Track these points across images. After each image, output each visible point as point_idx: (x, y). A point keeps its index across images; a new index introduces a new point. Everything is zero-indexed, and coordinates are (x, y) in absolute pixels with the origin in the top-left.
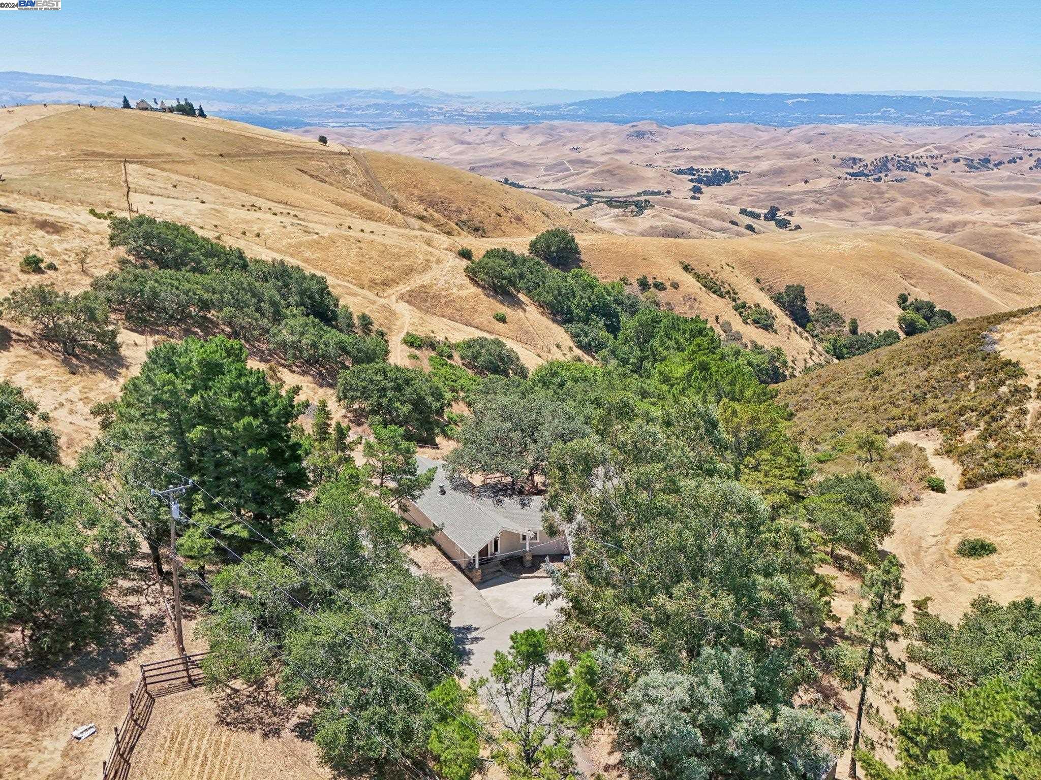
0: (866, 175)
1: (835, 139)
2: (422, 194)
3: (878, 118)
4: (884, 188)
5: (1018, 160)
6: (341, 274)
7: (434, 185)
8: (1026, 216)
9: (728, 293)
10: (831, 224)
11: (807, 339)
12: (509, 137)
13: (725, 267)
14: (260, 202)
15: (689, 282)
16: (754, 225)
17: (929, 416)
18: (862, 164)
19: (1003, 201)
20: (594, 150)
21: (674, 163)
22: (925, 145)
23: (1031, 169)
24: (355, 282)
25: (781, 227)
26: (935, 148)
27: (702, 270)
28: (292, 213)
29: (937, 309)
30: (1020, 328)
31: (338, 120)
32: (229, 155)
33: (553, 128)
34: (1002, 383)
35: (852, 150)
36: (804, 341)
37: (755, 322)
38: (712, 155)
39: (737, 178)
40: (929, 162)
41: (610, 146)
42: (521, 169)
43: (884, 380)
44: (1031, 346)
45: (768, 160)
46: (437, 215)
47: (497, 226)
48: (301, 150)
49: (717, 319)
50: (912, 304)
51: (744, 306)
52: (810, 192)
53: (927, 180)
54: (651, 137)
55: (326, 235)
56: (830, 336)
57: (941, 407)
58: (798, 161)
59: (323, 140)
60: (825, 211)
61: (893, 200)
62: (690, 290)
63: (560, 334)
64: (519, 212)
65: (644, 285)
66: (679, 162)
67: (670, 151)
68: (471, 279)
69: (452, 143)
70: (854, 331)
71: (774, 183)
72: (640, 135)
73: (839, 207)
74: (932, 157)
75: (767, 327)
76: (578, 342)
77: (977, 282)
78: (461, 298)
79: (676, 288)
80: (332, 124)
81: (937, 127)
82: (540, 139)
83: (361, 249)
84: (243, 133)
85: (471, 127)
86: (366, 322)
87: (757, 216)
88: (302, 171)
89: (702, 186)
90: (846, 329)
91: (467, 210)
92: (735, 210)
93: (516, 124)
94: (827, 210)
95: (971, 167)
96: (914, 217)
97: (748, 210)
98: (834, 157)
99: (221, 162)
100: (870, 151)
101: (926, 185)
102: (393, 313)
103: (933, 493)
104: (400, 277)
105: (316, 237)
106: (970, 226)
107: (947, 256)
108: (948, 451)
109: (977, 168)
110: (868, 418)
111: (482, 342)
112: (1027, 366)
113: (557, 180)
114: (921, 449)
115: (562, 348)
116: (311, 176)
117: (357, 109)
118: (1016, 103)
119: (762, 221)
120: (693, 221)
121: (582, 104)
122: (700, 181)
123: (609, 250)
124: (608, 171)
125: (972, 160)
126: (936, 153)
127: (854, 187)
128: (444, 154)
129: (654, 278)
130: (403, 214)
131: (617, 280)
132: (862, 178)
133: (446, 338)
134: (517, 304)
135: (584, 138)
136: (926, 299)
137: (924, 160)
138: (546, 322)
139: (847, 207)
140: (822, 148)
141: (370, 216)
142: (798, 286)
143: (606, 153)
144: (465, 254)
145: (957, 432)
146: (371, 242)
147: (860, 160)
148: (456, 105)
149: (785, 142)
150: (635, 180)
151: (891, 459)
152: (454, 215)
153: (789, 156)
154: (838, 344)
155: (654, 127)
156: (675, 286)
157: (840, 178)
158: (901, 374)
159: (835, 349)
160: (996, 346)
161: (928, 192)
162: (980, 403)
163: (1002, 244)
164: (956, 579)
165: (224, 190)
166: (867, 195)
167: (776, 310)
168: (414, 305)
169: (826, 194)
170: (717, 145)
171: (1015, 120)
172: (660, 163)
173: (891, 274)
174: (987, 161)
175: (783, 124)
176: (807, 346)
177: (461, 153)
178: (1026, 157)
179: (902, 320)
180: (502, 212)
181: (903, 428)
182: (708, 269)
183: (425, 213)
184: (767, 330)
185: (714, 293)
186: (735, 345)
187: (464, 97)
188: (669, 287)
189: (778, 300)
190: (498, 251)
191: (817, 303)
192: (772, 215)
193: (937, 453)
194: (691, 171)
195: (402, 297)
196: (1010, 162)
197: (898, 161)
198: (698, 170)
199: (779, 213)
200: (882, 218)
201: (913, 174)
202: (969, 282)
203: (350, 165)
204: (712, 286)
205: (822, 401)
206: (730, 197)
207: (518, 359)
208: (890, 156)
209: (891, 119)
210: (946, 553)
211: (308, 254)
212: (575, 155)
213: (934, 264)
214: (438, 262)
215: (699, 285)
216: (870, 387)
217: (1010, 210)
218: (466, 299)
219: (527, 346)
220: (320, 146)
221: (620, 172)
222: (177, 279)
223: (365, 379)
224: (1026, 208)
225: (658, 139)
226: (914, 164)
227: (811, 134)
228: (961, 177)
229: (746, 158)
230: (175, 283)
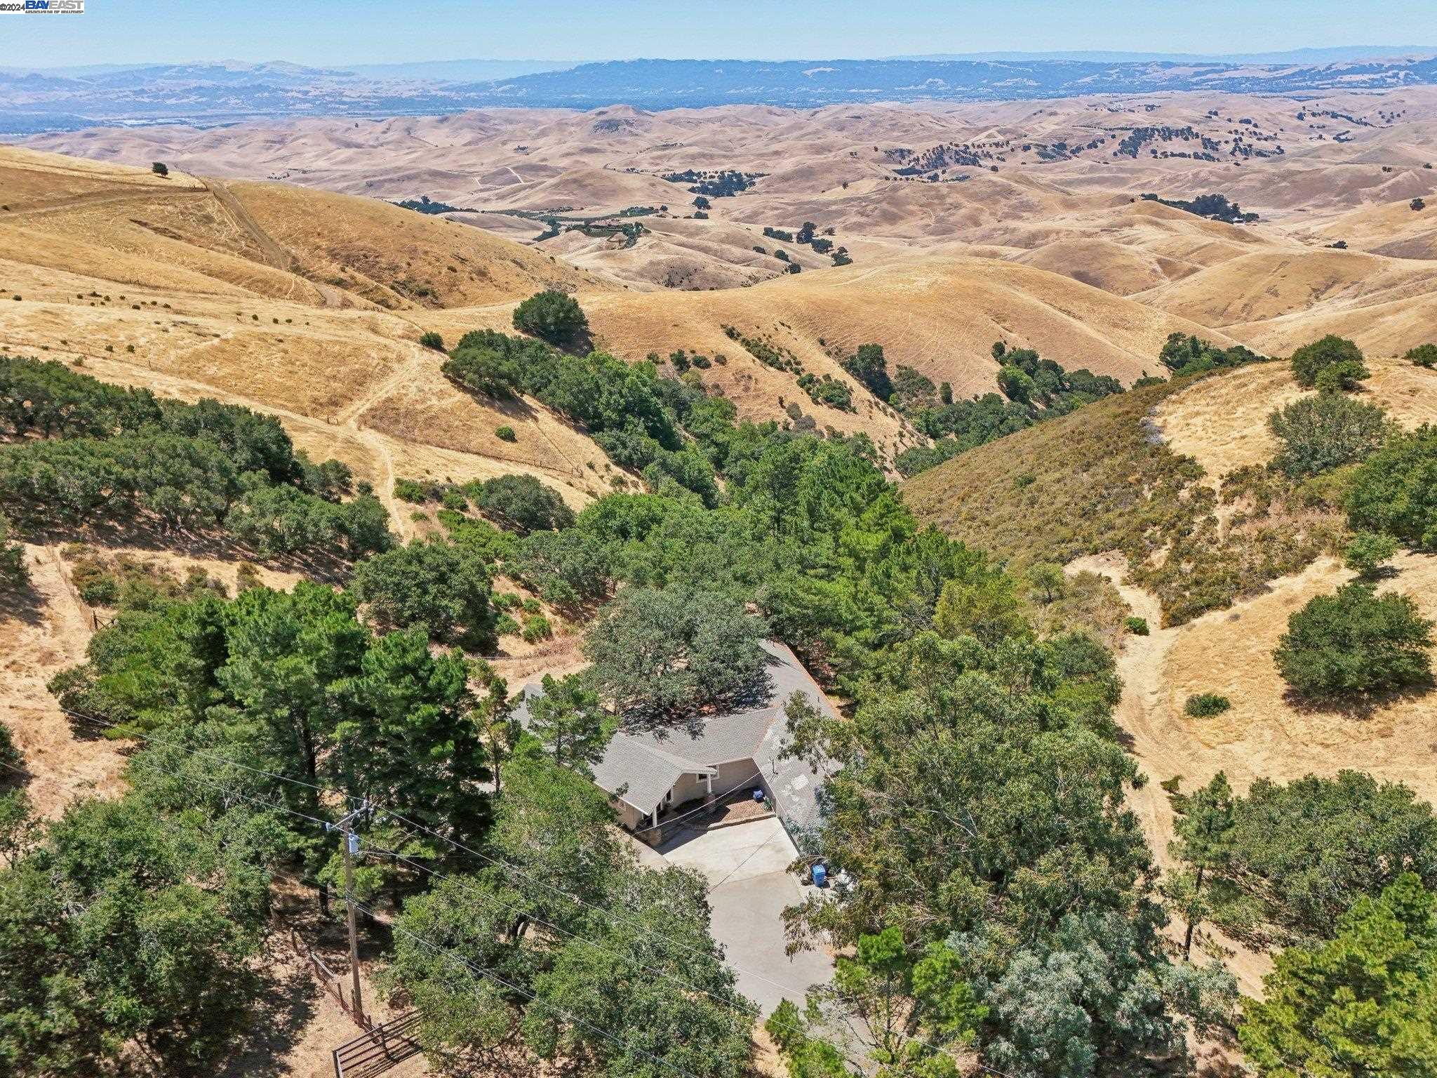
0: (919, 173)
1: (874, 125)
2: (333, 246)
3: (926, 93)
4: (945, 191)
5: (1099, 144)
6: (268, 395)
7: (348, 230)
8: (1118, 219)
9: (788, 363)
10: (884, 243)
11: (893, 416)
12: (419, 134)
13: (780, 327)
14: (101, 287)
15: (735, 349)
16: (787, 252)
17: (1106, 536)
18: (912, 157)
19: (1088, 201)
20: (548, 149)
22: (986, 128)
23: (1115, 154)
24: (289, 405)
25: (821, 252)
26: (999, 132)
27: (752, 334)
28: (161, 300)
29: (1040, 359)
30: (1181, 411)
31: (138, 115)
32: (17, 206)
33: (483, 119)
34: (1180, 486)
35: (897, 139)
36: (889, 420)
37: (828, 400)
38: (715, 151)
39: (754, 184)
40: (993, 150)
41: (572, 144)
42: (445, 182)
43: (1040, 489)
44: (1201, 433)
45: (792, 156)
46: (360, 277)
47: (452, 286)
48: (127, 187)
49: (781, 402)
50: (1010, 355)
51: (811, 379)
52: (852, 199)
53: (994, 177)
54: (629, 128)
55: (230, 336)
56: (920, 409)
57: (1119, 522)
58: (829, 157)
59: (161, 169)
60: (871, 225)
62: (742, 365)
63: (587, 448)
64: (481, 263)
65: (681, 362)
66: (671, 163)
67: (657, 148)
68: (453, 381)
69: (331, 146)
70: (947, 399)
71: (802, 190)
72: (612, 125)
73: (891, 218)
74: (997, 145)
75: (844, 406)
76: (615, 456)
77: (1080, 318)
78: (444, 411)
79: (723, 364)
80: (129, 122)
81: (997, 103)
82: (468, 136)
83: (286, 352)
84: (29, 167)
85: (360, 121)
86: (342, 474)
87: (786, 238)
88: (139, 223)
89: (708, 197)
90: (938, 398)
91: (404, 265)
92: (757, 230)
93: (425, 113)
94: (876, 224)
95: (1044, 155)
96: (986, 227)
97: (775, 229)
98: (876, 149)
99: (8, 220)
100: (921, 139)
101: (995, 184)
102: (361, 448)
103: (1136, 637)
104: (351, 390)
105: (216, 341)
106: (1053, 236)
107: (1042, 286)
108: (1139, 579)
109: (1052, 157)
110: (1032, 542)
111: (508, 482)
112: (1204, 461)
113: (502, 197)
114: (1109, 579)
115: (597, 468)
116: (156, 230)
117: (168, 96)
118: (1089, 67)
119: (794, 245)
120: (706, 250)
121: (521, 81)
122: (704, 190)
123: (626, 316)
124: (575, 181)
125: (1045, 147)
126: (1000, 138)
127: (907, 190)
128: (322, 164)
129: (693, 352)
130: (310, 278)
131: (644, 359)
132: (914, 176)
133: (449, 479)
134: (525, 412)
135: (533, 132)
136: (1026, 347)
137: (986, 149)
138: (566, 432)
139: (902, 218)
140: (859, 137)
141: (267, 289)
142: (874, 346)
143: (568, 154)
144: (433, 342)
145: (1142, 553)
146: (298, 340)
147: (909, 151)
148: (328, 85)
149: (810, 130)
150: (615, 192)
151: (1074, 595)
152: (386, 275)
153: (820, 150)
154: (931, 419)
155: (631, 114)
156: (722, 360)
157: (887, 178)
158: (1059, 481)
159: (928, 425)
160: (1161, 436)
161: (999, 193)
162: (1162, 515)
163: (1094, 258)
164: (1195, 745)
165: (36, 271)
166: (924, 200)
167: (851, 381)
168: (385, 431)
169: (873, 201)
170: (721, 137)
172: (645, 166)
173: (983, 319)
174: (1062, 146)
175: (803, 104)
176: (894, 425)
177: (349, 161)
178: (1108, 140)
179: (1002, 378)
180: (456, 264)
181: (1077, 554)
182: (759, 333)
183: (342, 275)
184: (843, 409)
185: (771, 365)
186: (810, 435)
187: (338, 74)
188: (713, 363)
189: (850, 367)
190: (481, 333)
191: (898, 366)
192: (806, 235)
193: (1125, 582)
194: (689, 176)
195: (363, 421)
196: (1090, 147)
197: (956, 152)
198: (699, 175)
199: (816, 232)
200: (944, 232)
201: (977, 169)
202: (1071, 319)
203: (212, 208)
204: (768, 356)
205: (969, 523)
206: (748, 212)
207: (561, 500)
208: (945, 144)
209: (940, 93)
210: (1175, 715)
211: (212, 370)
212: (522, 159)
213: (1026, 298)
214: (400, 359)
215: (751, 355)
216: (1024, 498)
217: (1097, 212)
218: (452, 413)
219: (550, 472)
220: (156, 179)
221: (591, 181)
222: (76, 453)
223: (395, 573)
224: (1118, 208)
225: (639, 131)
226: (975, 155)
227: (843, 117)
228: (1034, 170)
229: (762, 155)
230: (74, 459)
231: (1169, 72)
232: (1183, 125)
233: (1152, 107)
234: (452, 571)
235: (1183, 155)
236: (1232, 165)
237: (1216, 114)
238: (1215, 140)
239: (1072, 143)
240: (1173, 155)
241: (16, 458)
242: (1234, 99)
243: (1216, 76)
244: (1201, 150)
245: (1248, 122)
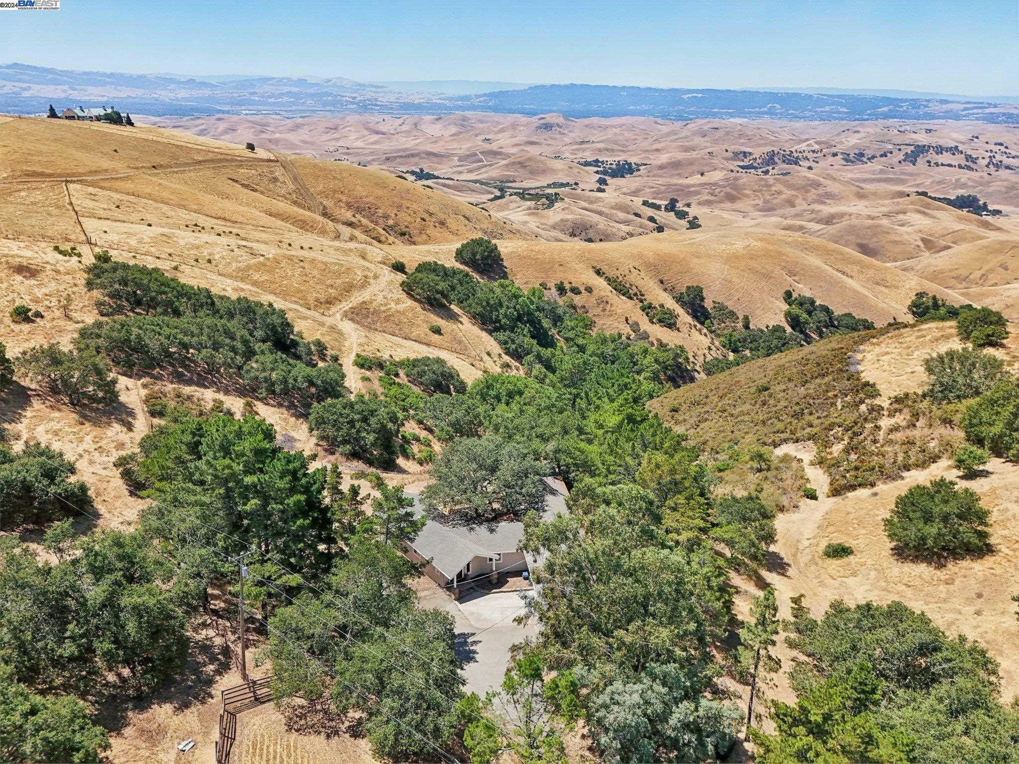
0: (755, 168)
1: (727, 134)
2: (350, 200)
3: (766, 113)
4: (771, 181)
5: (889, 154)
6: (288, 295)
7: (360, 191)
8: (897, 208)
9: (636, 294)
10: (725, 215)
11: (706, 335)
12: (423, 127)
13: (633, 270)
14: (202, 220)
15: (600, 283)
16: (656, 217)
17: (805, 431)
18: (751, 157)
19: (875, 194)
20: (504, 141)
21: (580, 155)
22: (807, 140)
23: (900, 162)
24: (301, 302)
25: (680, 218)
26: (816, 143)
27: (612, 274)
28: (235, 231)
29: (817, 303)
30: (877, 350)
31: (250, 107)
32: (161, 166)
33: (464, 119)
34: (862, 402)
35: (742, 144)
36: (703, 338)
37: (660, 321)
38: (616, 147)
39: (639, 170)
40: (811, 156)
41: (521, 138)
42: (435, 159)
43: (770, 396)
44: (886, 367)
45: (668, 152)
46: (365, 221)
47: (421, 231)
48: (230, 157)
49: (627, 320)
50: (796, 299)
51: (650, 306)
52: (705, 184)
53: (810, 175)
54: (559, 129)
55: (271, 256)
56: (725, 332)
57: (816, 422)
58: (694, 155)
59: (251, 147)
60: (720, 202)
61: (779, 193)
62: (602, 293)
63: (489, 343)
64: (442, 216)
65: (561, 290)
66: (585, 154)
67: (577, 143)
68: (408, 293)
69: (366, 132)
70: (747, 327)
71: (672, 176)
72: (548, 127)
73: (731, 198)
74: (814, 151)
75: (671, 326)
76: (506, 348)
77: (852, 277)
78: (398, 312)
79: (590, 292)
80: (245, 112)
81: (817, 123)
82: (453, 130)
83: (304, 268)
84: (172, 142)
85: (386, 117)
86: (321, 347)
87: (657, 207)
88: (233, 180)
89: (607, 178)
90: (740, 325)
91: (393, 215)
92: (638, 201)
93: (429, 114)
94: (721, 202)
95: (847, 160)
96: (798, 209)
97: (650, 201)
98: (727, 151)
99: (154, 175)
100: (759, 146)
101: (808, 179)
102: (340, 333)
103: (808, 501)
104: (341, 294)
105: (262, 259)
106: (847, 217)
107: (825, 253)
108: (820, 462)
109: (853, 162)
110: (758, 430)
111: (426, 361)
112: (881, 387)
113: (470, 171)
114: (800, 461)
115: (493, 355)
116: (243, 185)
117: (270, 97)
118: (888, 101)
119: (662, 213)
120: (600, 213)
121: (491, 95)
122: (605, 173)
123: (529, 257)
124: (519, 163)
125: (848, 155)
126: (816, 147)
127: (745, 179)
128: (359, 144)
129: (570, 283)
130: (332, 221)
131: (537, 286)
132: (752, 170)
133: (391, 356)
134: (452, 317)
135: (496, 129)
136: (808, 294)
137: (805, 155)
138: (476, 330)
139: (740, 199)
140: (715, 142)
141: (304, 225)
142: (697, 287)
143: (517, 145)
144: (399, 267)
145: (827, 445)
146: (313, 261)
147: (750, 154)
148: (369, 94)
149: (681, 135)
150: (544, 171)
151: (777, 469)
152: (381, 221)
153: (687, 149)
154: (733, 339)
155: (561, 120)
156: (589, 290)
157: (732, 171)
158: (784, 391)
159: (730, 343)
160: (858, 366)
161: (810, 185)
162: (845, 421)
163: (875, 235)
164: (824, 576)
165: (165, 208)
166: (756, 187)
167: (679, 310)
168: (358, 323)
169: (719, 186)
170: (620, 138)
171: (886, 116)
172: (567, 155)
173: (778, 272)
175: (680, 118)
176: (705, 341)
177: (375, 143)
178: (896, 152)
179: (788, 314)
180: (426, 216)
181: (785, 441)
182: (618, 273)
183: (353, 219)
184: (670, 328)
185: (623, 295)
186: (644, 344)
187: (376, 87)
188: (583, 291)
189: (679, 300)
190: (429, 264)
191: (714, 302)
192: (671, 207)
193: (812, 464)
194: (596, 163)
195: (345, 315)
196: (881, 156)
197: (784, 156)
198: (603, 162)
199: (678, 205)
200: (769, 210)
201: (797, 167)
202: (844, 277)
203: (279, 172)
204: (621, 288)
205: (720, 414)
206: (633, 189)
207: (458, 375)
208: (776, 150)
209: (777, 114)
210: (816, 555)
211: (256, 276)
212: (487, 146)
213: (814, 261)
214: (376, 277)
215: (610, 288)
216: (759, 402)
217: (881, 202)
218: (404, 313)
219: (461, 356)
220: (247, 153)
221: (530, 164)
222: (158, 325)
223: (335, 413)
224: (895, 200)
225: (566, 132)
226: (797, 158)
227: (706, 128)
228: (838, 170)
229: (647, 151)
230: (157, 329)
231: (945, 107)
232: (953, 144)
233: (930, 131)
234: (372, 415)
235: (950, 165)
236: (985, 174)
237: (977, 138)
238: (974, 156)
239: (869, 153)
240: (942, 165)
241: (123, 326)
242: (991, 127)
243: (980, 111)
244: (964, 163)
245: (1001, 144)
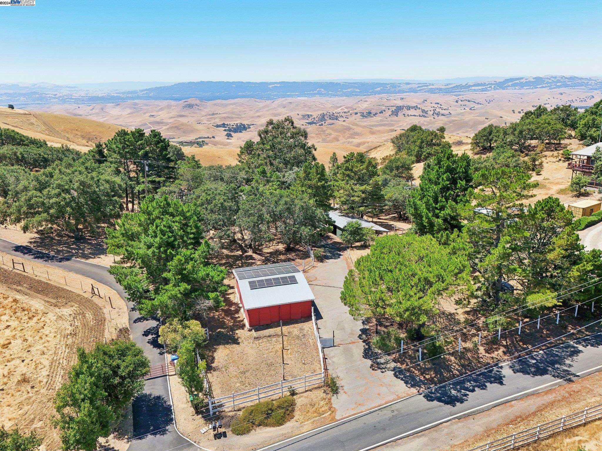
1: (297, 105)
3: (316, 94)
4: (326, 129)
5: (384, 112)
12: (107, 110)
18: (312, 118)
19: (379, 131)
20: (164, 116)
21: (213, 121)
22: (341, 106)
23: (390, 115)
26: (346, 108)
35: (307, 111)
38: (234, 116)
39: (250, 128)
41: (174, 113)
45: (265, 117)
53: (344, 123)
54: (197, 107)
61: (330, 134)
66: (216, 120)
67: (210, 115)
72: (190, 106)
74: (345, 112)
81: (344, 98)
82: (129, 111)
85: (80, 106)
89: (232, 133)
93: (110, 103)
95: (363, 116)
98: (298, 114)
100: (315, 111)
101: (345, 126)
109: (366, 117)
118: (379, 85)
121: (151, 90)
122: (230, 130)
124: (176, 127)
125: (363, 113)
127: (310, 129)
132: (314, 124)
135: (157, 109)
137: (341, 114)
140: (291, 110)
143: (172, 117)
147: (311, 115)
148: (65, 92)
153: (276, 115)
155: (198, 102)
161: (346, 129)
166: (317, 132)
170: (235, 110)
172: (206, 122)
174: (370, 113)
178: (387, 110)
187: (69, 87)
194: (224, 125)
196: (380, 113)
197: (329, 115)
198: (227, 125)
201: (338, 121)
206: (248, 138)
208: (325, 113)
209: (323, 94)
212: (152, 119)
217: (383, 135)
221: (182, 127)
225: (202, 108)
226: (337, 116)
227: (285, 103)
228: (360, 121)
229: (253, 117)
231: (409, 86)
232: (415, 105)
233: (403, 99)
235: (415, 116)
236: (432, 119)
237: (426, 101)
238: (426, 110)
239: (373, 112)
240: (411, 115)
242: (432, 95)
243: (426, 87)
244: (421, 114)
245: (438, 104)
